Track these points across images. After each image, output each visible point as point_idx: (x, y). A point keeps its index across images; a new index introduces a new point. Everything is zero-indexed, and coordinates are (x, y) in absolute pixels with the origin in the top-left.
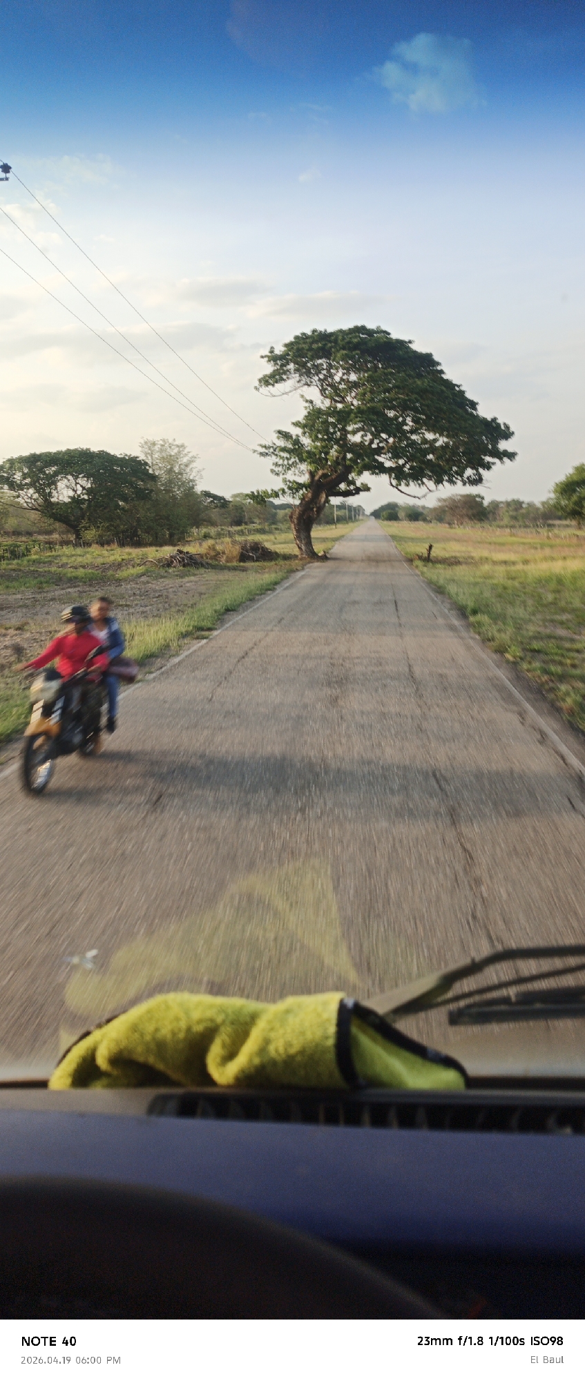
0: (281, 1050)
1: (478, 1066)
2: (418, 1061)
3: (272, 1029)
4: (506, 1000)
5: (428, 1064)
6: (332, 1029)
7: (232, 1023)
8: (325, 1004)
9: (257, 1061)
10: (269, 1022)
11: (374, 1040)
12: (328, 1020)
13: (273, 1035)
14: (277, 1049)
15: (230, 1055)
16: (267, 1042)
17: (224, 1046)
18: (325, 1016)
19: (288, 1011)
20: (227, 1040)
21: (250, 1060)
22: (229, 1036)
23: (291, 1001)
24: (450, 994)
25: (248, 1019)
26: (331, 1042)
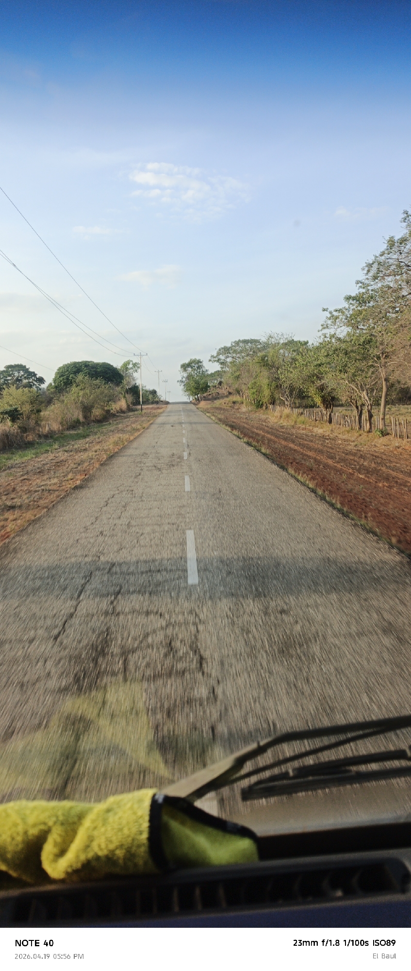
0: (103, 846)
1: (265, 828)
2: (219, 834)
3: (95, 828)
4: (285, 776)
5: (228, 836)
6: (145, 825)
7: (62, 824)
8: (140, 801)
9: (83, 857)
10: (93, 821)
11: (183, 823)
12: (141, 817)
13: (96, 833)
14: (101, 847)
15: (62, 852)
16: (91, 839)
17: (56, 844)
18: (140, 813)
19: (108, 811)
20: (59, 840)
21: (77, 857)
22: (60, 836)
23: (111, 799)
24: (243, 772)
25: (76, 819)
26: (145, 836)
